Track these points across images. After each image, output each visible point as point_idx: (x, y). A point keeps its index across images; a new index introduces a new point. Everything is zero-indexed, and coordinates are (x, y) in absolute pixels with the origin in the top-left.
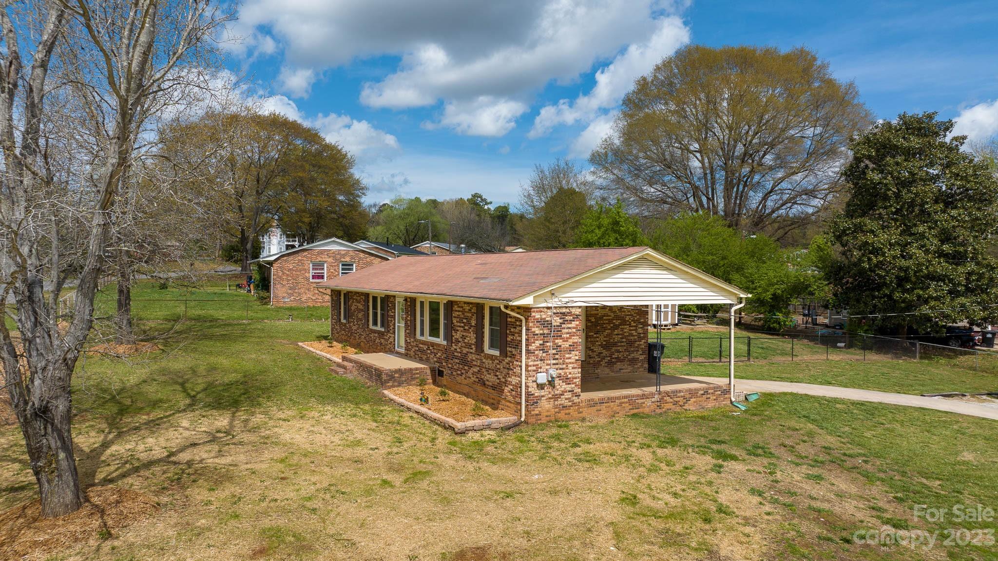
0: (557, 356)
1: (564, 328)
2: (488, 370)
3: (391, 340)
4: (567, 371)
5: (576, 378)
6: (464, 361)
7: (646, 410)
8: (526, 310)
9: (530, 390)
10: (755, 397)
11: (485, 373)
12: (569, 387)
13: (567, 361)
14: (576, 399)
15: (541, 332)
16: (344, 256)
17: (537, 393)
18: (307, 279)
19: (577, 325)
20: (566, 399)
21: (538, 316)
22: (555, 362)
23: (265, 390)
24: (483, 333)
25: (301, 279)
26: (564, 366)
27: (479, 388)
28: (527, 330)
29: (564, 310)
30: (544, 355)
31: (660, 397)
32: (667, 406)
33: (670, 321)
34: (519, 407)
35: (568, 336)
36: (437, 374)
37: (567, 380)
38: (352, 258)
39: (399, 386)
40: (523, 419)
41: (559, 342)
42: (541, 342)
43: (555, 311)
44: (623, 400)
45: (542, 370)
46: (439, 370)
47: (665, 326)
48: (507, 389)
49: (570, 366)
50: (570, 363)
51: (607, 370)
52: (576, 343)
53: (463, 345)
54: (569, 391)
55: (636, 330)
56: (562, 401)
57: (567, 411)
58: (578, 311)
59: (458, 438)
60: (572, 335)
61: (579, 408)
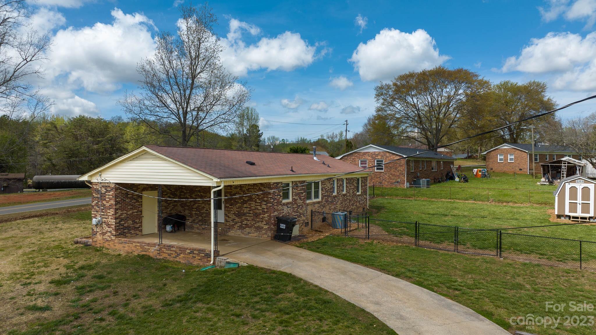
0: (104, 211)
1: (107, 195)
4: (108, 220)
5: (112, 225)
7: (151, 254)
12: (109, 229)
14: (113, 238)
15: (97, 196)
16: (377, 155)
17: (95, 229)
19: (113, 194)
20: (108, 236)
21: (95, 187)
22: (102, 213)
26: (107, 217)
29: (107, 185)
30: (98, 209)
31: (159, 247)
32: (165, 255)
35: (108, 199)
37: (109, 226)
38: (382, 156)
41: (104, 202)
42: (97, 202)
43: (102, 185)
50: (110, 216)
52: (112, 204)
54: (110, 232)
55: (261, 206)
56: (106, 237)
57: (108, 243)
58: (114, 186)
60: (110, 199)
61: (114, 243)
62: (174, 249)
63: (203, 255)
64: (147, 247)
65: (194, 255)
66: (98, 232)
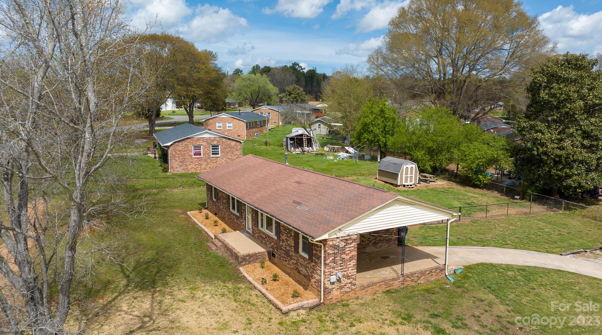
0: (342, 265)
1: (347, 248)
2: (302, 265)
3: (243, 223)
4: (348, 272)
5: (353, 275)
6: (287, 253)
7: (395, 287)
8: (325, 241)
9: (326, 286)
10: (460, 271)
11: (300, 266)
12: (349, 281)
13: (348, 266)
14: (353, 287)
15: (333, 252)
16: (213, 141)
17: (330, 287)
18: (191, 156)
19: (354, 245)
20: (347, 288)
21: (331, 243)
22: (341, 268)
23: (170, 268)
24: (299, 242)
25: (187, 156)
26: (347, 269)
27: (296, 272)
28: (325, 251)
29: (347, 238)
30: (335, 265)
31: (403, 278)
32: (407, 283)
33: (413, 183)
34: (320, 293)
35: (349, 252)
36: (271, 255)
37: (348, 277)
38: (218, 142)
39: (249, 264)
40: (322, 302)
41: (344, 256)
42: (333, 258)
43: (341, 239)
44: (381, 284)
45: (333, 274)
46: (272, 253)
47: (411, 185)
48: (312, 280)
49: (350, 269)
50: (350, 267)
51: (373, 248)
52: (354, 255)
53: (287, 244)
54: (349, 283)
56: (346, 289)
57: (348, 295)
58: (355, 237)
59: (284, 318)
60: (351, 251)
61: (355, 292)
62: (417, 275)
63: (439, 271)
64: (391, 283)
65: (432, 274)
66: (334, 288)
